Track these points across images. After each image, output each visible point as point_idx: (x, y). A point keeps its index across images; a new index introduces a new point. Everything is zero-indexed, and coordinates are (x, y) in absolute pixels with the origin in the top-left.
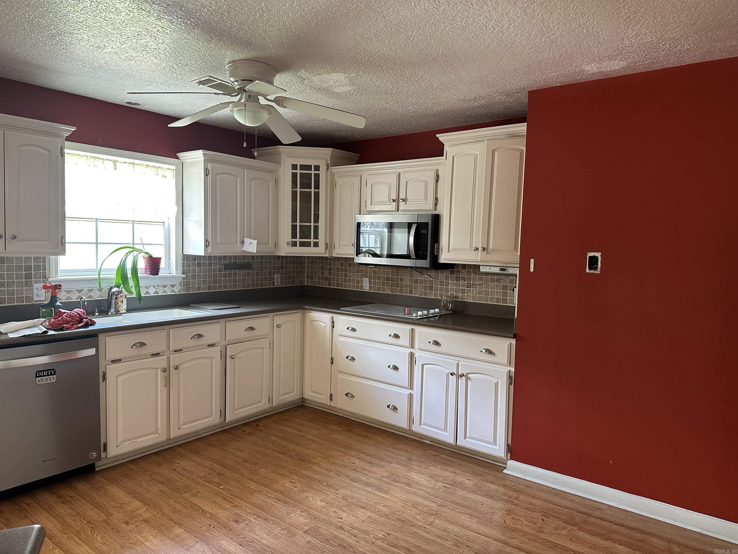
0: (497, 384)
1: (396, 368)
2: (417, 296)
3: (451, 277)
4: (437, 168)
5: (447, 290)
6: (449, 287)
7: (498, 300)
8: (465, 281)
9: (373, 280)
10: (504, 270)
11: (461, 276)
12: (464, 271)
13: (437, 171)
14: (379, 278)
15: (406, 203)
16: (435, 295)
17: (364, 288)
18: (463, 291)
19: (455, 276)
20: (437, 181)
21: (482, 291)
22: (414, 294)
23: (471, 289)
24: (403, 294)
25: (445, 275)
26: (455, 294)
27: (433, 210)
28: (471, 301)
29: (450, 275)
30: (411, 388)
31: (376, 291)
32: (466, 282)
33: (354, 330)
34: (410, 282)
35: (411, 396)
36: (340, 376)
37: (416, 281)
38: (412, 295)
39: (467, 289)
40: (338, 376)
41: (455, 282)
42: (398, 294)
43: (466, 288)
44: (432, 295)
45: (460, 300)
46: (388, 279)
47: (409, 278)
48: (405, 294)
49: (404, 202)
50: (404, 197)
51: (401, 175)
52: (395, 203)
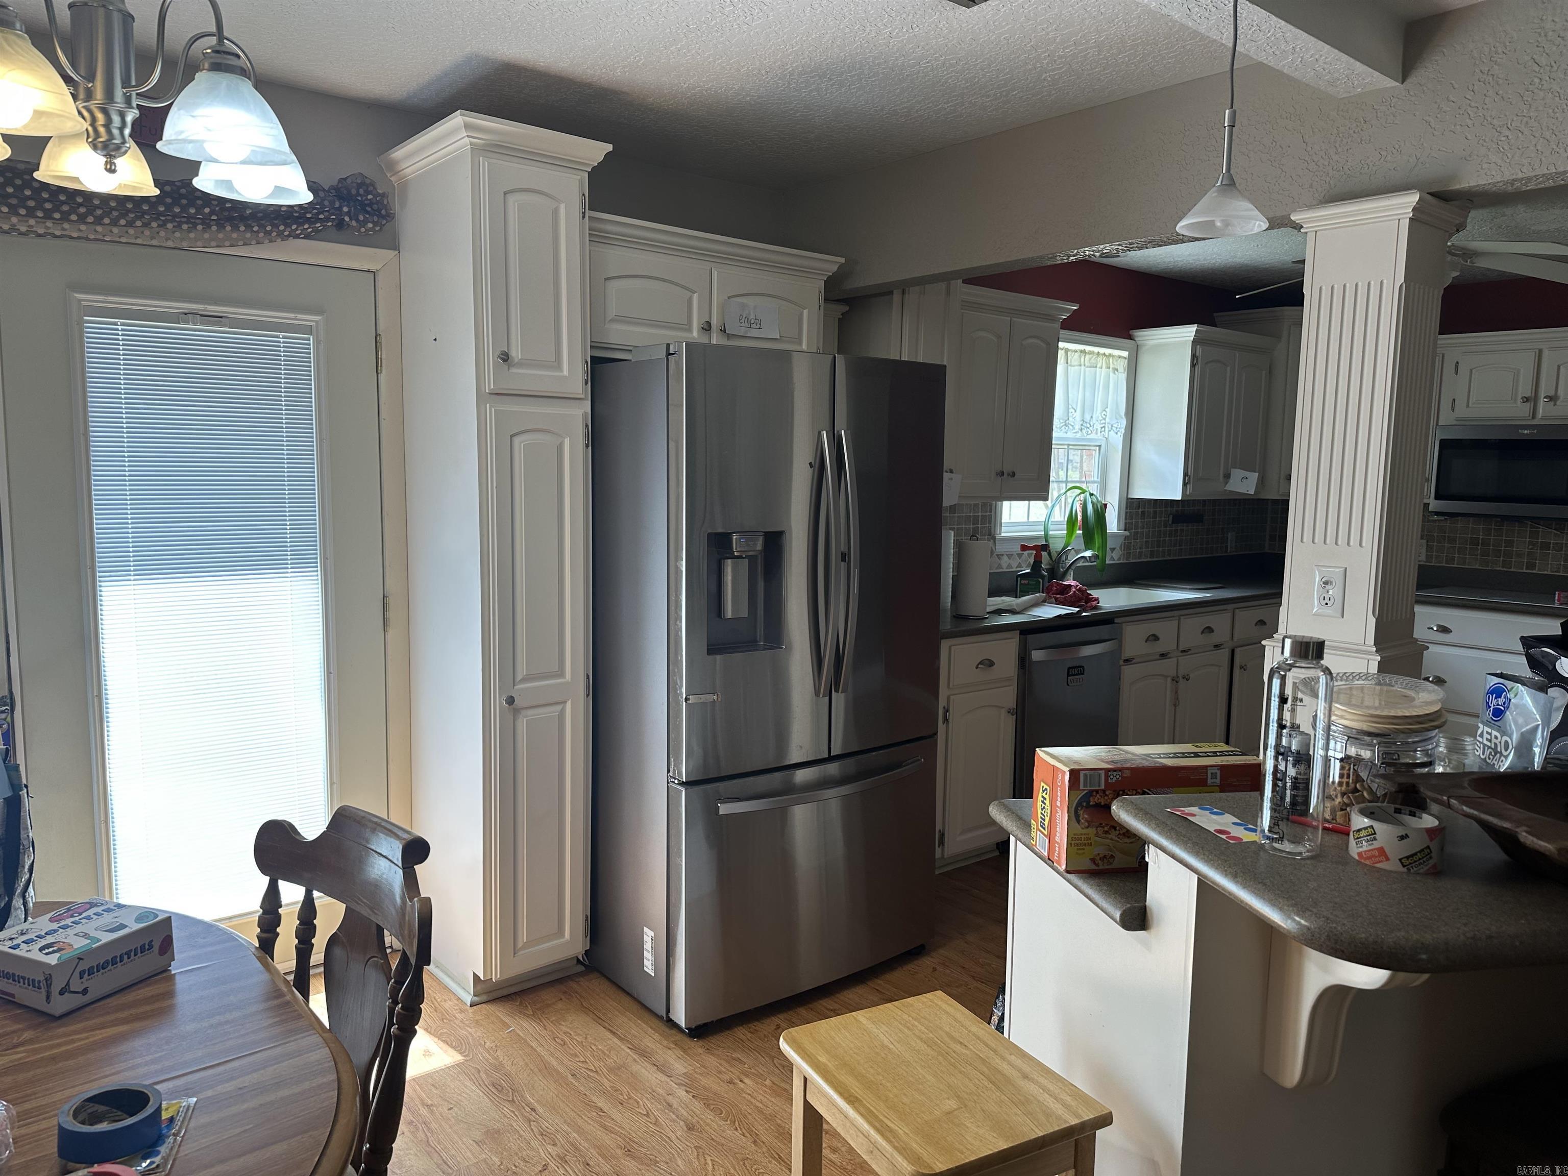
2: (1546, 573)
9: (1436, 544)
14: (1452, 540)
22: (1539, 570)
24: (1512, 570)
31: (1444, 565)
33: (1445, 630)
34: (1530, 547)
37: (1545, 546)
38: (1534, 571)
42: (1498, 569)
46: (1474, 541)
47: (1528, 540)
48: (1515, 570)
49: (1552, 403)
50: (1552, 393)
51: (1546, 353)
52: (1528, 404)
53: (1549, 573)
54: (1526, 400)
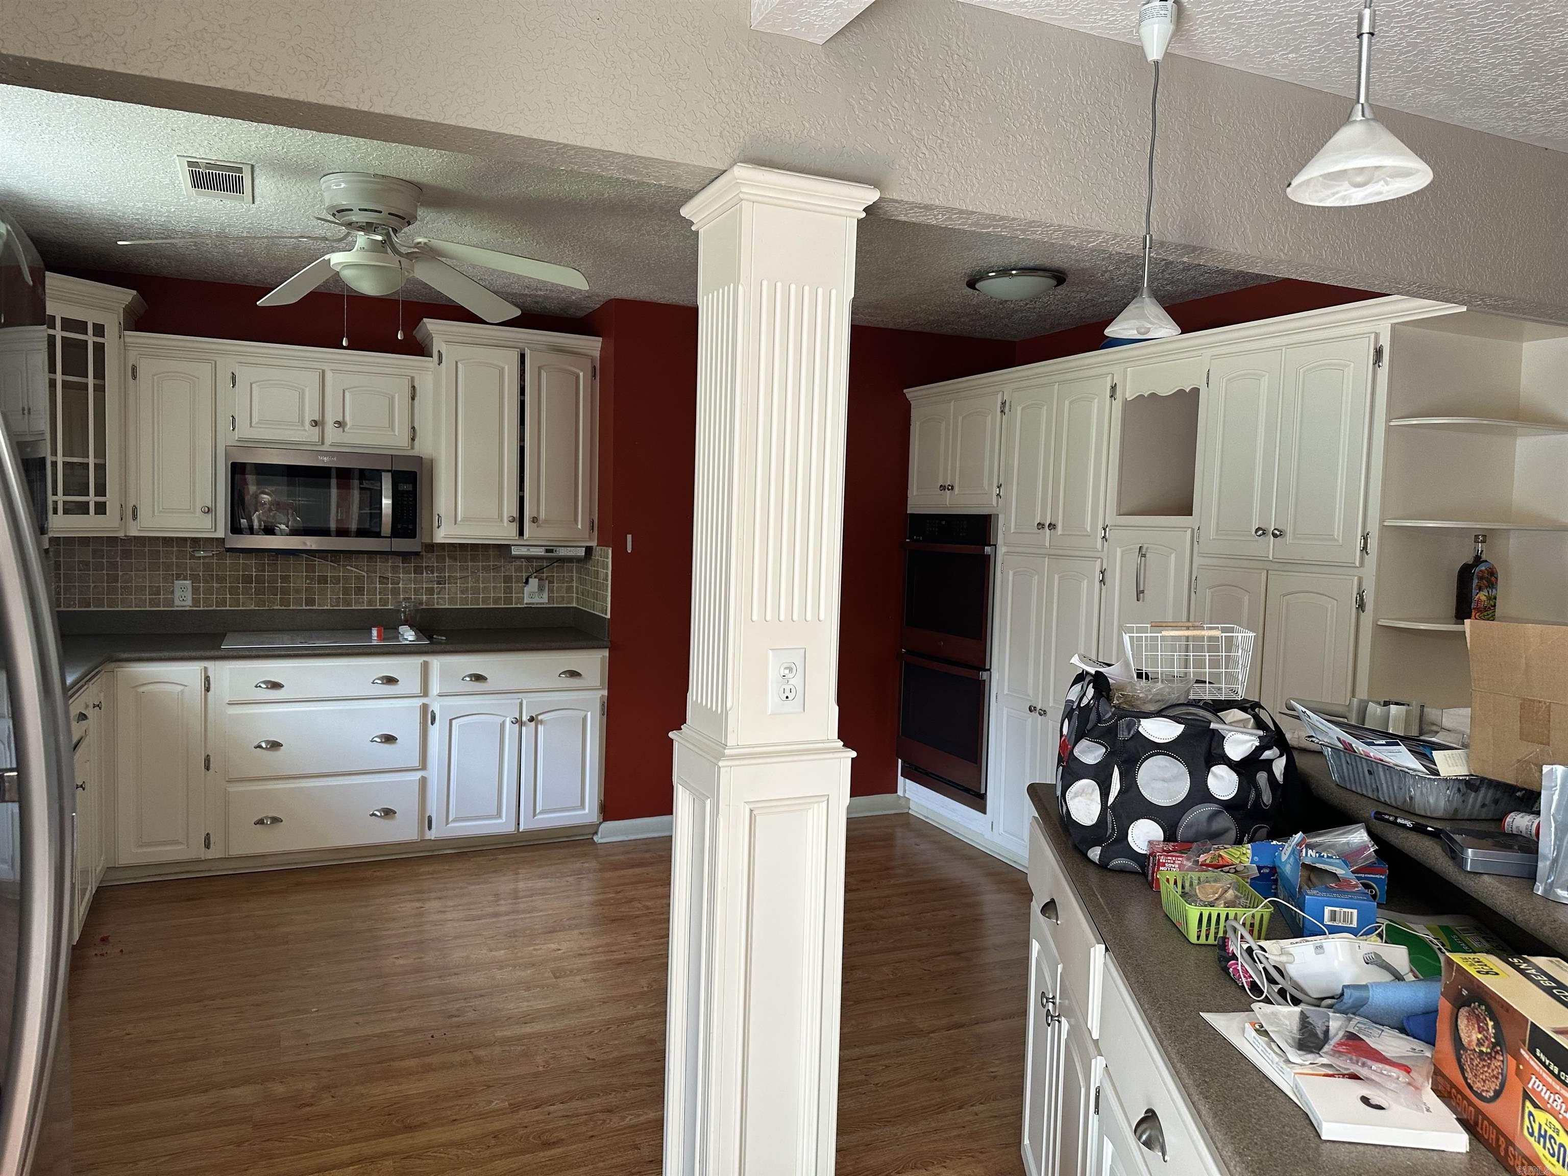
0: (584, 720)
1: (389, 739)
2: (326, 608)
3: (404, 568)
4: (412, 375)
5: (395, 592)
6: (400, 585)
7: (496, 600)
8: (433, 574)
9: (202, 585)
10: (551, 551)
11: (424, 565)
12: (430, 555)
13: (413, 379)
14: (220, 579)
15: (344, 431)
16: (370, 602)
17: (177, 602)
18: (430, 591)
19: (413, 565)
20: (413, 399)
21: (467, 587)
22: (319, 605)
23: (447, 585)
24: (291, 607)
25: (390, 564)
26: (413, 597)
27: (409, 448)
28: (447, 606)
29: (401, 565)
30: (424, 766)
31: (214, 608)
32: (435, 575)
33: (276, 686)
34: (308, 581)
35: (423, 781)
36: (233, 788)
37: (323, 580)
38: (314, 608)
39: (437, 587)
40: (230, 789)
41: (413, 575)
42: (276, 608)
43: (436, 586)
44: (363, 603)
45: (424, 607)
46: (247, 580)
47: (305, 574)
48: (294, 608)
49: (341, 429)
50: (340, 419)
51: (329, 375)
52: (317, 428)
53: (329, 608)
54: (315, 423)
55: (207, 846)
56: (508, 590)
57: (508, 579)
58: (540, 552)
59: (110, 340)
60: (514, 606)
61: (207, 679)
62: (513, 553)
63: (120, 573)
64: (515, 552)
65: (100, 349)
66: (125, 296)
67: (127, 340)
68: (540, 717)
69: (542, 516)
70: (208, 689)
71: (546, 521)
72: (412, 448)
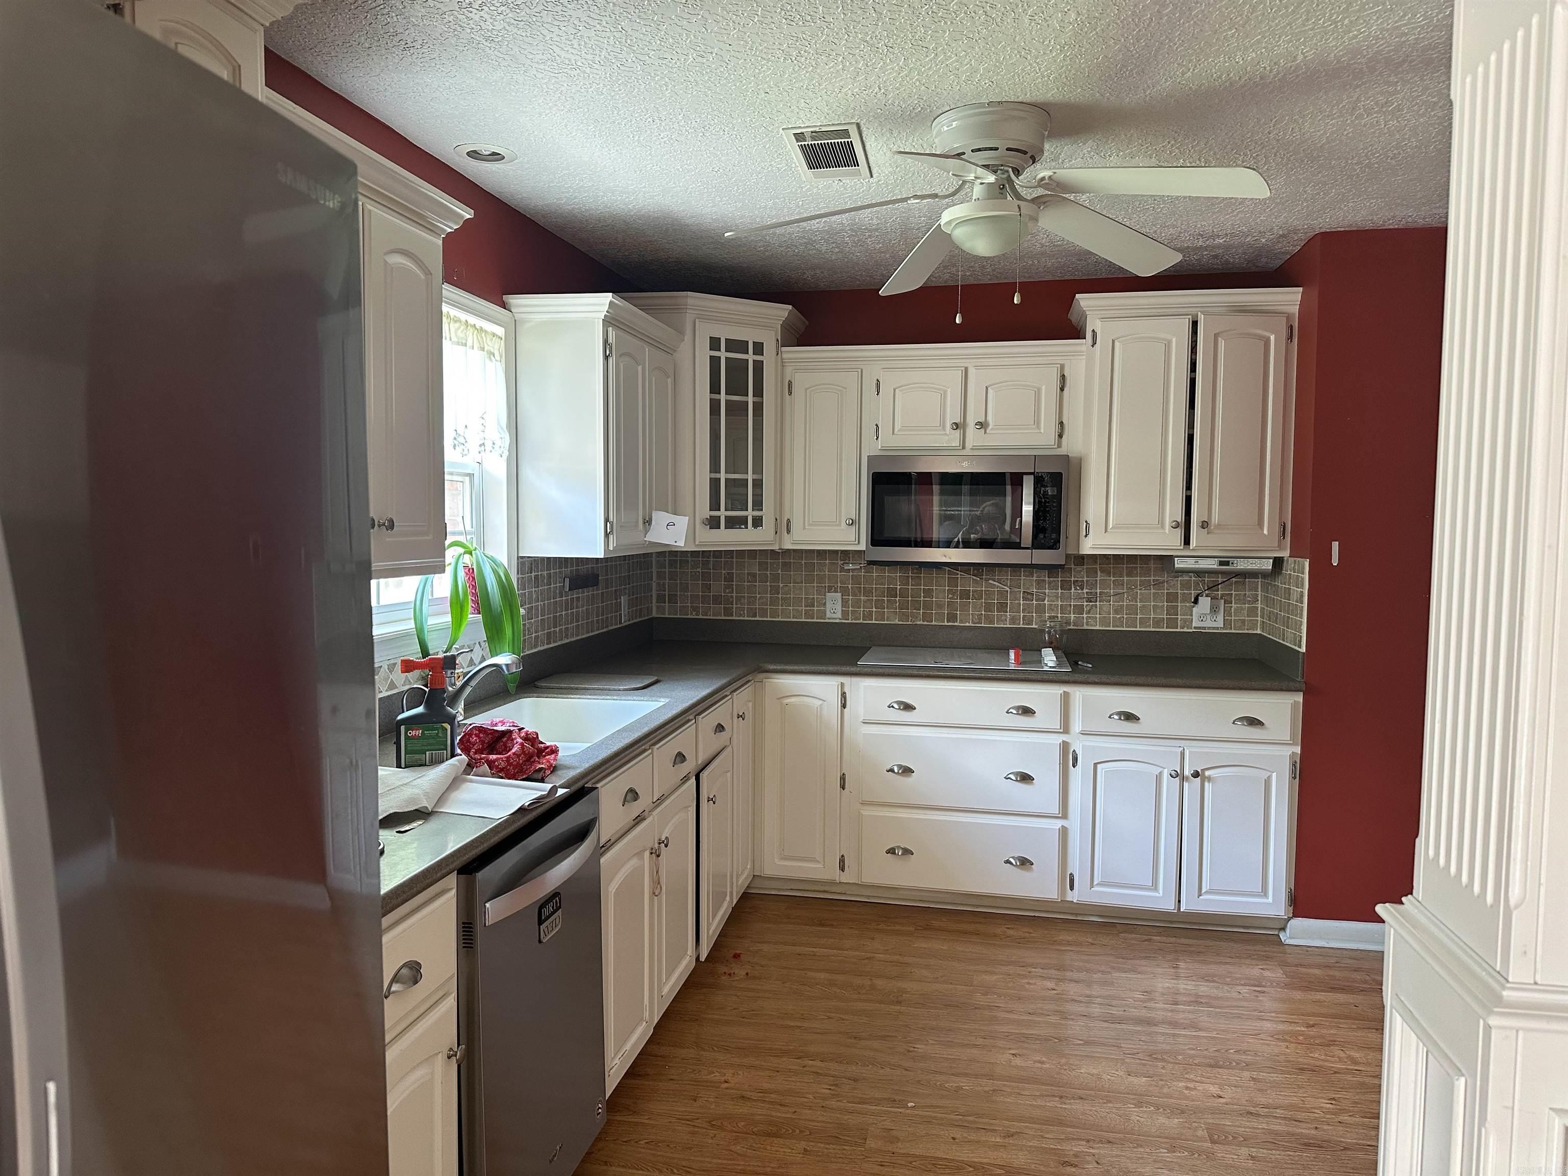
0: (1268, 782)
1: (1025, 778)
2: (967, 624)
3: (1050, 583)
4: (1061, 362)
5: (1040, 609)
6: (1046, 602)
7: (1157, 622)
8: (1082, 590)
9: (851, 597)
10: (1227, 564)
11: (1073, 579)
12: (1079, 568)
13: (1062, 367)
14: (868, 592)
15: (985, 432)
16: (1013, 620)
17: (828, 615)
18: (1079, 610)
19: (1060, 579)
20: (1062, 389)
21: (1122, 606)
22: (961, 621)
23: (1098, 603)
24: (933, 623)
25: (1035, 578)
26: (1059, 615)
27: (1056, 446)
28: (1098, 628)
29: (1047, 579)
30: (1064, 814)
31: (861, 621)
32: (1085, 591)
33: (908, 707)
34: (950, 596)
35: (1064, 832)
36: (867, 812)
37: (965, 594)
38: (956, 624)
39: (1087, 605)
40: (864, 812)
41: (1060, 591)
42: (919, 623)
43: (1085, 603)
44: (1006, 620)
45: (1072, 627)
46: (892, 593)
47: (947, 588)
48: (936, 624)
49: (983, 430)
50: (982, 420)
51: (972, 372)
52: (958, 431)
53: (971, 624)
54: (956, 426)
55: (842, 869)
56: (1173, 610)
57: (1172, 597)
58: (1212, 564)
59: (768, 358)
60: (1178, 630)
61: (844, 695)
62: (1176, 566)
63: (781, 585)
64: (1179, 564)
65: (759, 366)
66: (782, 311)
67: (785, 356)
68: (1207, 773)
69: (1215, 519)
70: (844, 706)
71: (1219, 526)
72: (1059, 446)
